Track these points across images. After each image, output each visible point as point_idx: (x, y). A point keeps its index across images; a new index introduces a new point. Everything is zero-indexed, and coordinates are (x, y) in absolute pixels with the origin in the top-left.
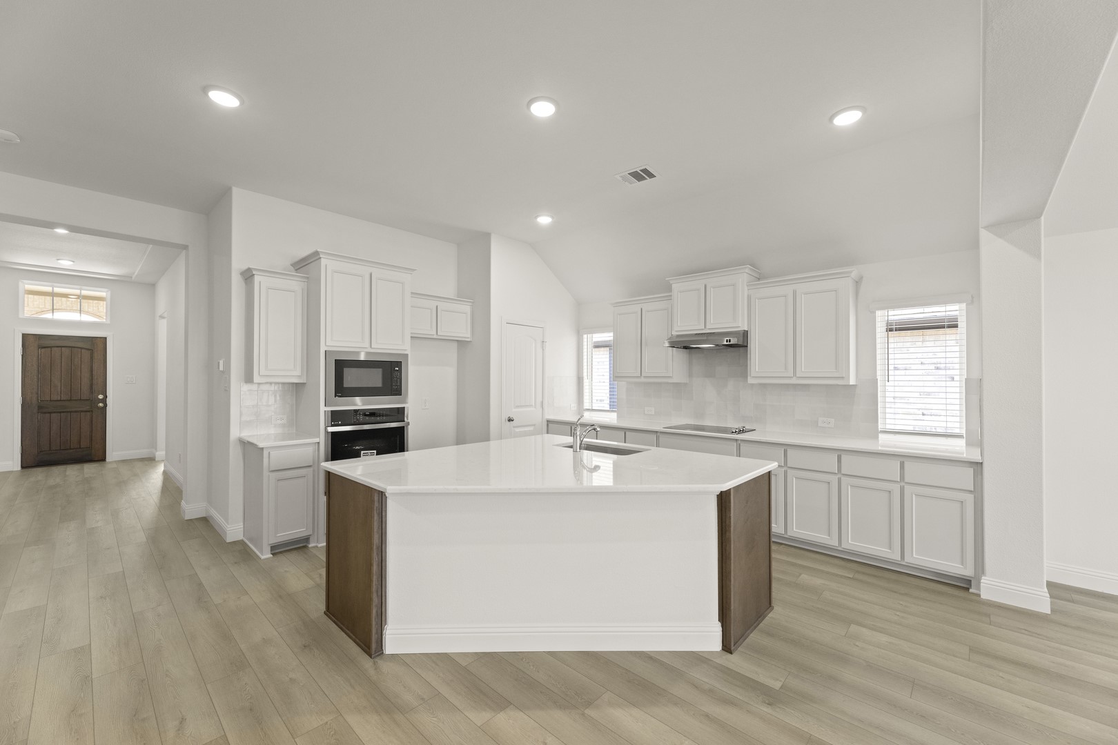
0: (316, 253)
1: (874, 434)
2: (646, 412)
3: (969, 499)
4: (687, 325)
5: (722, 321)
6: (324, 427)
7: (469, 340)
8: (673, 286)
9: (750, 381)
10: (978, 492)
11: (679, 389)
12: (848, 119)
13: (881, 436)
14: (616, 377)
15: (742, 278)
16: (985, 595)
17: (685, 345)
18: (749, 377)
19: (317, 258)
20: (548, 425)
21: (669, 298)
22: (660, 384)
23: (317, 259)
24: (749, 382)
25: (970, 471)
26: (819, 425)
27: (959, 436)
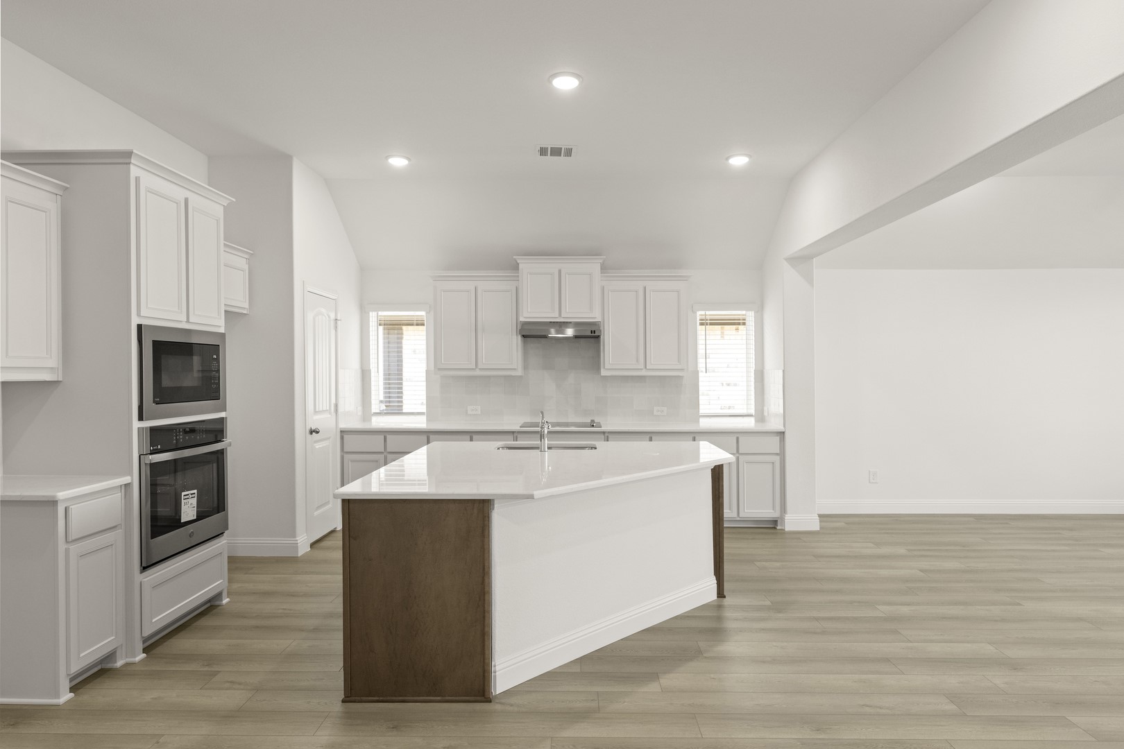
0: (129, 154)
1: (697, 417)
2: (469, 412)
3: (777, 459)
4: (537, 311)
5: (578, 310)
6: (138, 455)
7: (245, 312)
8: (521, 266)
9: (603, 373)
10: (782, 454)
11: (510, 383)
12: (739, 161)
13: (701, 420)
14: (439, 369)
15: (594, 266)
16: (787, 529)
17: (532, 334)
18: (602, 370)
19: (127, 161)
20: (342, 438)
21: (517, 279)
22: (489, 377)
23: (124, 163)
24: (602, 375)
25: (777, 439)
26: (655, 414)
27: (751, 416)
